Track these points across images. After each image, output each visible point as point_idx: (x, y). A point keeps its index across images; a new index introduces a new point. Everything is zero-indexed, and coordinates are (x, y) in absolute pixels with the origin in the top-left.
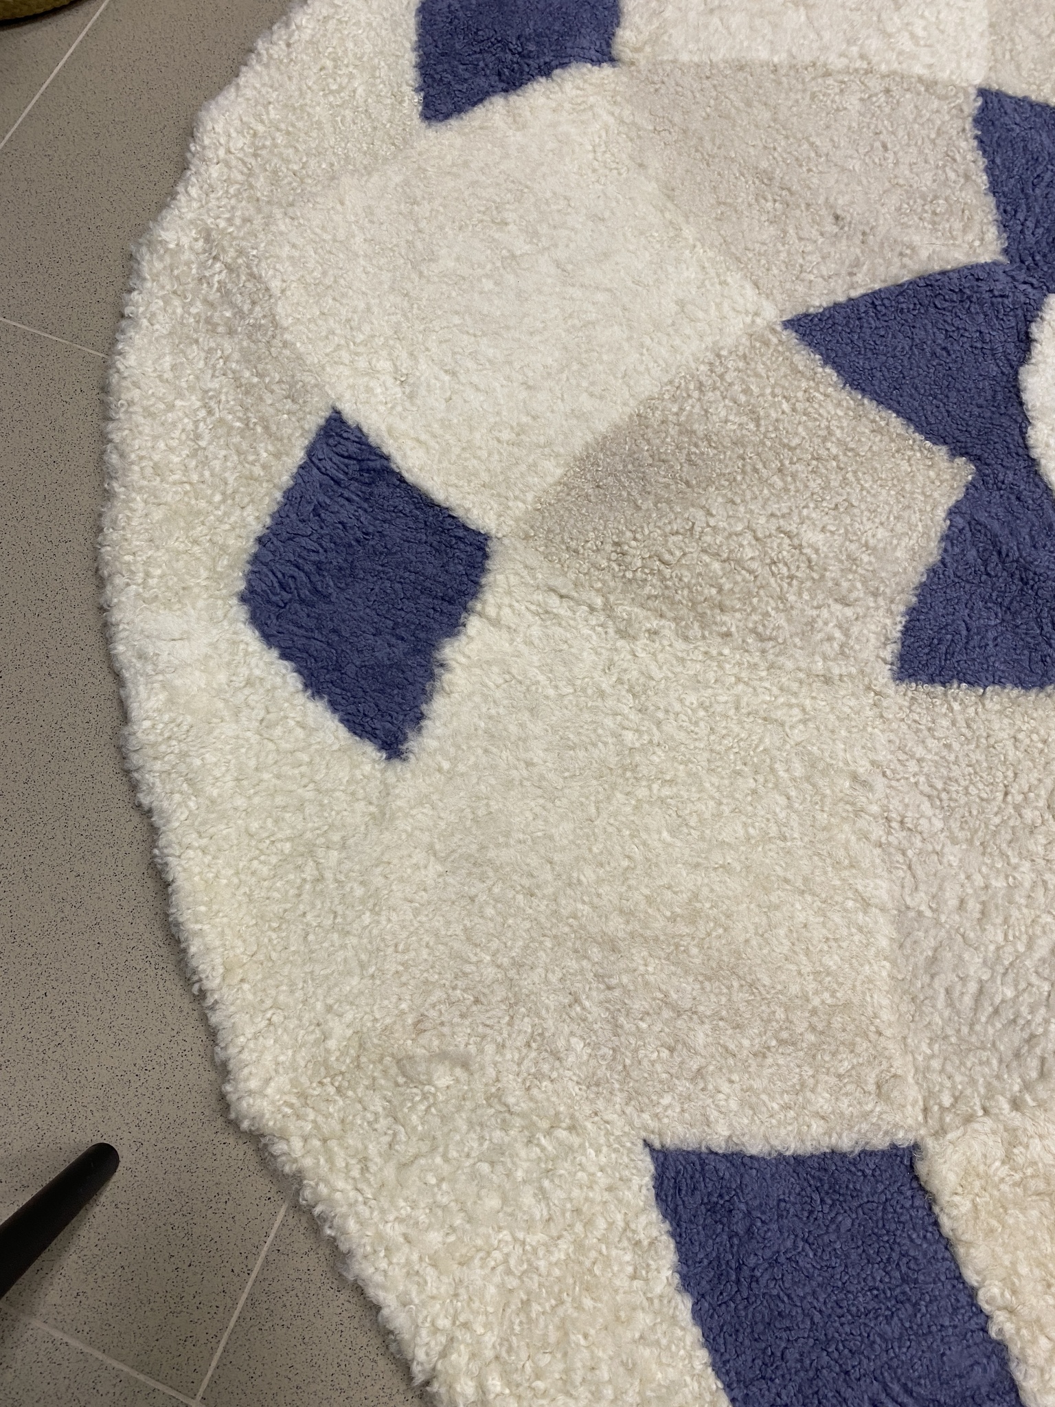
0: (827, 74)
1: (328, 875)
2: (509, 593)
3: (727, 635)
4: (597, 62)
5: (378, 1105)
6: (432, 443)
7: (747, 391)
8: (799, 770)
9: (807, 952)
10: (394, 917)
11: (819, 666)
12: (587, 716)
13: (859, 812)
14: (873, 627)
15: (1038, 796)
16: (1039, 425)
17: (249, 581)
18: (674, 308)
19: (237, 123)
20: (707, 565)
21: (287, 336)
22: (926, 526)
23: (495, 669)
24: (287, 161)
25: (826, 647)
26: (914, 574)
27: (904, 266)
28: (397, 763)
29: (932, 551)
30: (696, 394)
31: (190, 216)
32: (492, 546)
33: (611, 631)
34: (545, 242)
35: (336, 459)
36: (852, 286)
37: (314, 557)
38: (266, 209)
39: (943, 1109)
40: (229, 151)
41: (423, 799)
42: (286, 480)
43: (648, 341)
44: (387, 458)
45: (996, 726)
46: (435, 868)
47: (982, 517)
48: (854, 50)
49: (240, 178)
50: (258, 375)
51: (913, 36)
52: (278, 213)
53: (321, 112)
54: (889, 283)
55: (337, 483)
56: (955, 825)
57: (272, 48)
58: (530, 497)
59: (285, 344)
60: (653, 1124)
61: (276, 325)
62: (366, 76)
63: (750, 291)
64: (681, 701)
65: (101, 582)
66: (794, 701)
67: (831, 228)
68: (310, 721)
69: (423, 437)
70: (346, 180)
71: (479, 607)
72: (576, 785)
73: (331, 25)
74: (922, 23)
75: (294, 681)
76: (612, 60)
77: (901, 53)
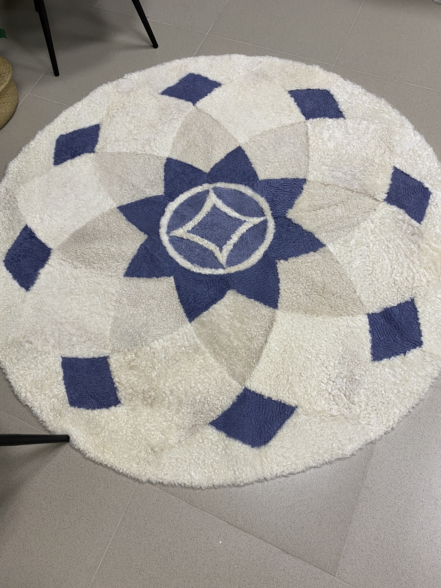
0: (138, 155)
1: (12, 312)
2: (54, 260)
3: (94, 268)
4: (90, 152)
5: (15, 350)
6: (44, 231)
7: (108, 221)
8: (102, 293)
9: (97, 324)
10: (23, 319)
11: (110, 274)
12: (65, 283)
13: (111, 300)
14: (122, 267)
15: (146, 297)
17: (6, 258)
18: (97, 204)
19: (16, 166)
20: (92, 255)
21: (20, 210)
22: (135, 248)
23: (49, 274)
24: (25, 174)
25: (112, 270)
26: (132, 257)
27: (143, 196)
28: (28, 292)
29: (136, 252)
30: (97, 222)
31: (4, 185)
32: (52, 251)
33: (73, 267)
34: (74, 191)
35: (26, 234)
36: (132, 200)
37: (19, 253)
38: (19, 184)
39: (115, 351)
40: (13, 172)
41: (31, 298)
42: (15, 239)
43: (90, 211)
44: (35, 234)
45: (141, 285)
46: (32, 310)
47: (147, 246)
48: (143, 149)
49: (15, 177)
50: (13, 218)
51: (156, 147)
52: (21, 184)
53: (33, 163)
54: (140, 199)
55: (25, 239)
56: (129, 302)
57: (25, 149)
58: (61, 241)
59: (19, 212)
60: (63, 353)
61: (17, 208)
62: (44, 155)
63: (112, 201)
64: (83, 280)
66: (104, 280)
67: (131, 188)
68: (13, 284)
69: (43, 230)
70: (36, 178)
71: (48, 262)
72: (60, 296)
73: (38, 144)
74: (158, 143)
75: (11, 276)
76: (94, 152)
77: (152, 150)
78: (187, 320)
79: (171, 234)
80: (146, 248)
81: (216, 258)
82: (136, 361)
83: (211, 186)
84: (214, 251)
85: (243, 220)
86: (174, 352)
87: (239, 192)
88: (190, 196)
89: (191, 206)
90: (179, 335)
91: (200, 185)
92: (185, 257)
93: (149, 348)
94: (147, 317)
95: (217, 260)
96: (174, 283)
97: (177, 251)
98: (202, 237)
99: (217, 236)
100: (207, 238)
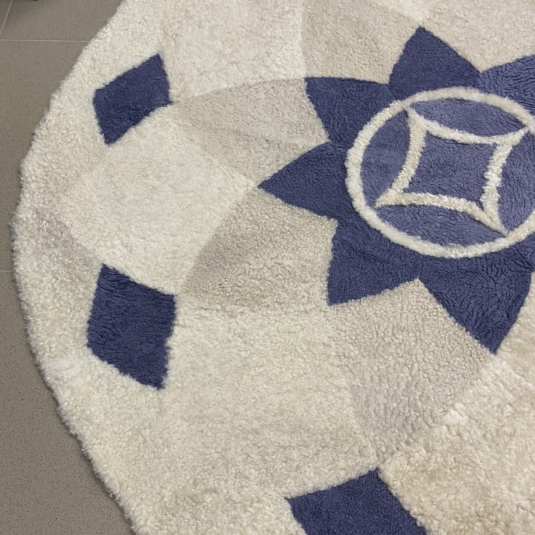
0: (250, 87)
1: (148, 439)
2: (186, 314)
3: (268, 306)
4: (165, 105)
5: (188, 516)
6: (143, 266)
7: (252, 215)
8: (305, 348)
9: (324, 412)
10: (175, 447)
11: (302, 308)
12: (226, 351)
13: (329, 356)
14: (317, 288)
15: (388, 332)
16: (356, 199)
17: (89, 339)
18: (218, 191)
19: (36, 165)
20: (254, 283)
21: (78, 242)
22: (325, 247)
23: (188, 344)
24: (59, 174)
25: (303, 300)
26: (326, 265)
27: (295, 153)
28: (162, 391)
29: (330, 255)
30: (234, 221)
31: (28, 206)
32: (175, 299)
33: (227, 317)
34: (164, 179)
35: (109, 283)
36: (279, 166)
37: (111, 322)
38: (56, 195)
39: (384, 453)
40: (36, 177)
41: (175, 401)
42: (92, 296)
43: (212, 207)
44: (128, 277)
45: (368, 311)
46: (186, 424)
47: (345, 238)
48: (257, 75)
49: (43, 185)
50: (71, 259)
51: (277, 65)
52: (61, 195)
53: (66, 152)
54: (292, 160)
55: (112, 291)
56: (362, 350)
57: (41, 132)
58: (184, 276)
59: (78, 245)
60: (286, 491)
61: (72, 238)
62: (80, 132)
63: (243, 178)
64: (258, 335)
65: (34, 355)
66: (297, 323)
67: (266, 145)
68: (126, 385)
69: (139, 265)
70: (84, 176)
71: (176, 322)
72: (229, 377)
73: (61, 116)
74: (278, 59)
75: (115, 371)
76: (171, 103)
77: (274, 72)
78: (486, 351)
79: (378, 205)
80: (343, 242)
81: (479, 222)
82: (433, 460)
83: (406, 103)
84: (469, 211)
85: (491, 144)
86: (496, 421)
87: (458, 100)
88: (377, 129)
89: (385, 146)
90: (486, 384)
91: (386, 107)
92: (425, 237)
93: (444, 428)
94: (411, 370)
95: (483, 225)
96: (427, 290)
97: (404, 231)
98: (436, 193)
99: (460, 183)
100: (445, 192)
